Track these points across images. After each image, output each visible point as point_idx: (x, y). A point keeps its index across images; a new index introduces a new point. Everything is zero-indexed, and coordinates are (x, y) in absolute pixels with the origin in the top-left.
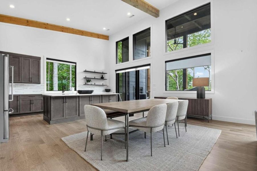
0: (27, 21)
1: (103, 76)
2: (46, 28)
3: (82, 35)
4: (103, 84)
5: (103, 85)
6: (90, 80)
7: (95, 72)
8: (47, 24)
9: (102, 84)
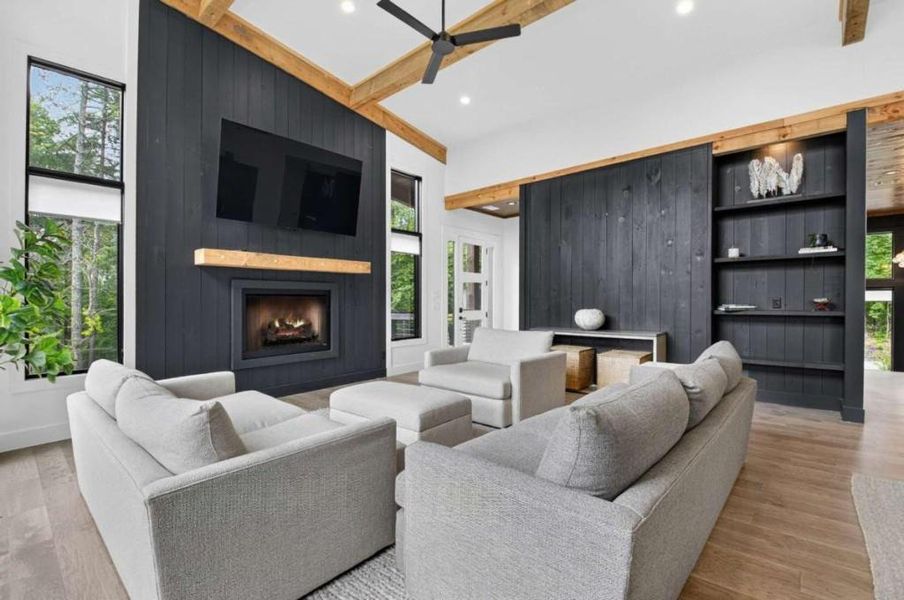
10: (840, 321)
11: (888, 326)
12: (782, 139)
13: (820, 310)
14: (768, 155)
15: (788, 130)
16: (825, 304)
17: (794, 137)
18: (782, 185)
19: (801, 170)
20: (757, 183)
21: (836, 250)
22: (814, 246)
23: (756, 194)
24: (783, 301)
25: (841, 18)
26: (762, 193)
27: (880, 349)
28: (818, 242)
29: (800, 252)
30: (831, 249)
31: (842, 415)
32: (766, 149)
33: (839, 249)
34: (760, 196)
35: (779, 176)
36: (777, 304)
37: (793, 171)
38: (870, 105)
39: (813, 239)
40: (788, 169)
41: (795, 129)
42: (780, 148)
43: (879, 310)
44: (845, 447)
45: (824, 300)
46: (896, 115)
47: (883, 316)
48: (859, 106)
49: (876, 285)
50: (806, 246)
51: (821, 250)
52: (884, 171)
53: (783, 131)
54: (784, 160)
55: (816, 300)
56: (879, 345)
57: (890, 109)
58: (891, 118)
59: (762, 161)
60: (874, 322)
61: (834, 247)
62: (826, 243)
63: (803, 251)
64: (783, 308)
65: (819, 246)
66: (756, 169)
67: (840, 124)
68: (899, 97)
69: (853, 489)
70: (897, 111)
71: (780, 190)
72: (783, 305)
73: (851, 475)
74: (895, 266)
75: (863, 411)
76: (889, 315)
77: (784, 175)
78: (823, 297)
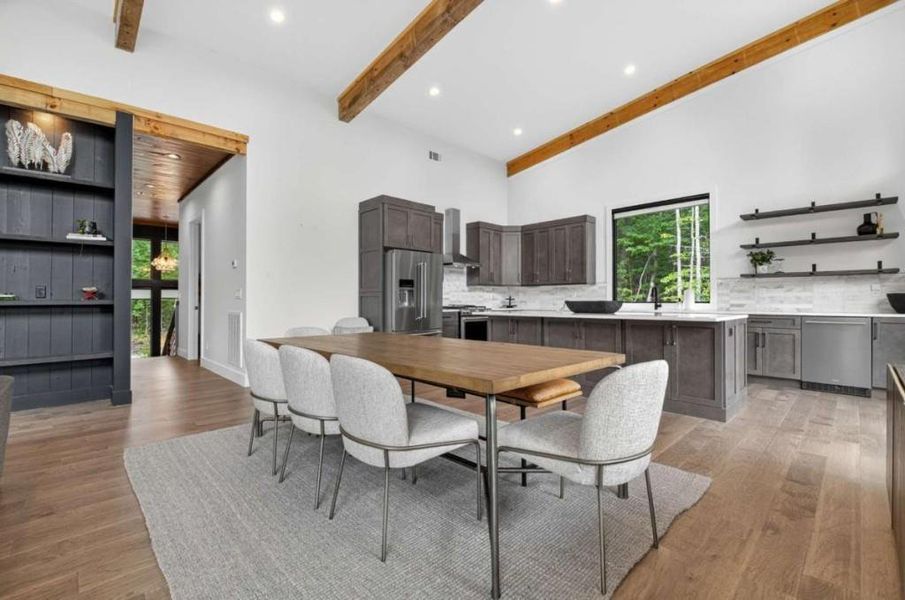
0: (571, 135)
1: (874, 220)
2: (609, 127)
3: (733, 73)
4: (880, 263)
5: (880, 271)
6: (771, 254)
7: (813, 209)
8: (612, 113)
9: (875, 267)
10: (108, 310)
11: (147, 324)
12: (49, 109)
13: (89, 298)
14: (32, 122)
15: (58, 103)
16: (94, 293)
17: (62, 112)
18: (49, 160)
19: (70, 151)
20: (17, 148)
21: (105, 239)
22: (83, 233)
23: (15, 161)
24: (48, 290)
25: (115, 21)
26: (23, 161)
27: (141, 343)
28: (87, 229)
29: (68, 237)
30: (100, 238)
31: (112, 401)
32: (29, 114)
33: (108, 240)
34: (21, 165)
35: (45, 149)
36: (40, 294)
37: (62, 149)
38: (136, 113)
39: (82, 226)
40: (56, 146)
41: (65, 104)
42: (46, 119)
43: (140, 310)
44: (115, 429)
45: (94, 289)
46: (156, 131)
47: (143, 315)
48: (128, 110)
49: (139, 285)
50: (74, 231)
51: (91, 238)
52: (145, 182)
53: (51, 101)
54: (52, 133)
55: (85, 289)
56: (140, 340)
57: (152, 124)
58: (152, 132)
59: (24, 124)
60: (136, 320)
61: (104, 236)
62: (94, 231)
63: (72, 237)
64: (48, 297)
65: (89, 233)
66: (17, 133)
67: (110, 119)
68: (158, 117)
69: (126, 463)
70: (156, 128)
71: (45, 166)
72: (48, 294)
73: (122, 452)
74: (153, 268)
75: (130, 393)
76: (148, 314)
77: (51, 150)
78: (93, 286)
